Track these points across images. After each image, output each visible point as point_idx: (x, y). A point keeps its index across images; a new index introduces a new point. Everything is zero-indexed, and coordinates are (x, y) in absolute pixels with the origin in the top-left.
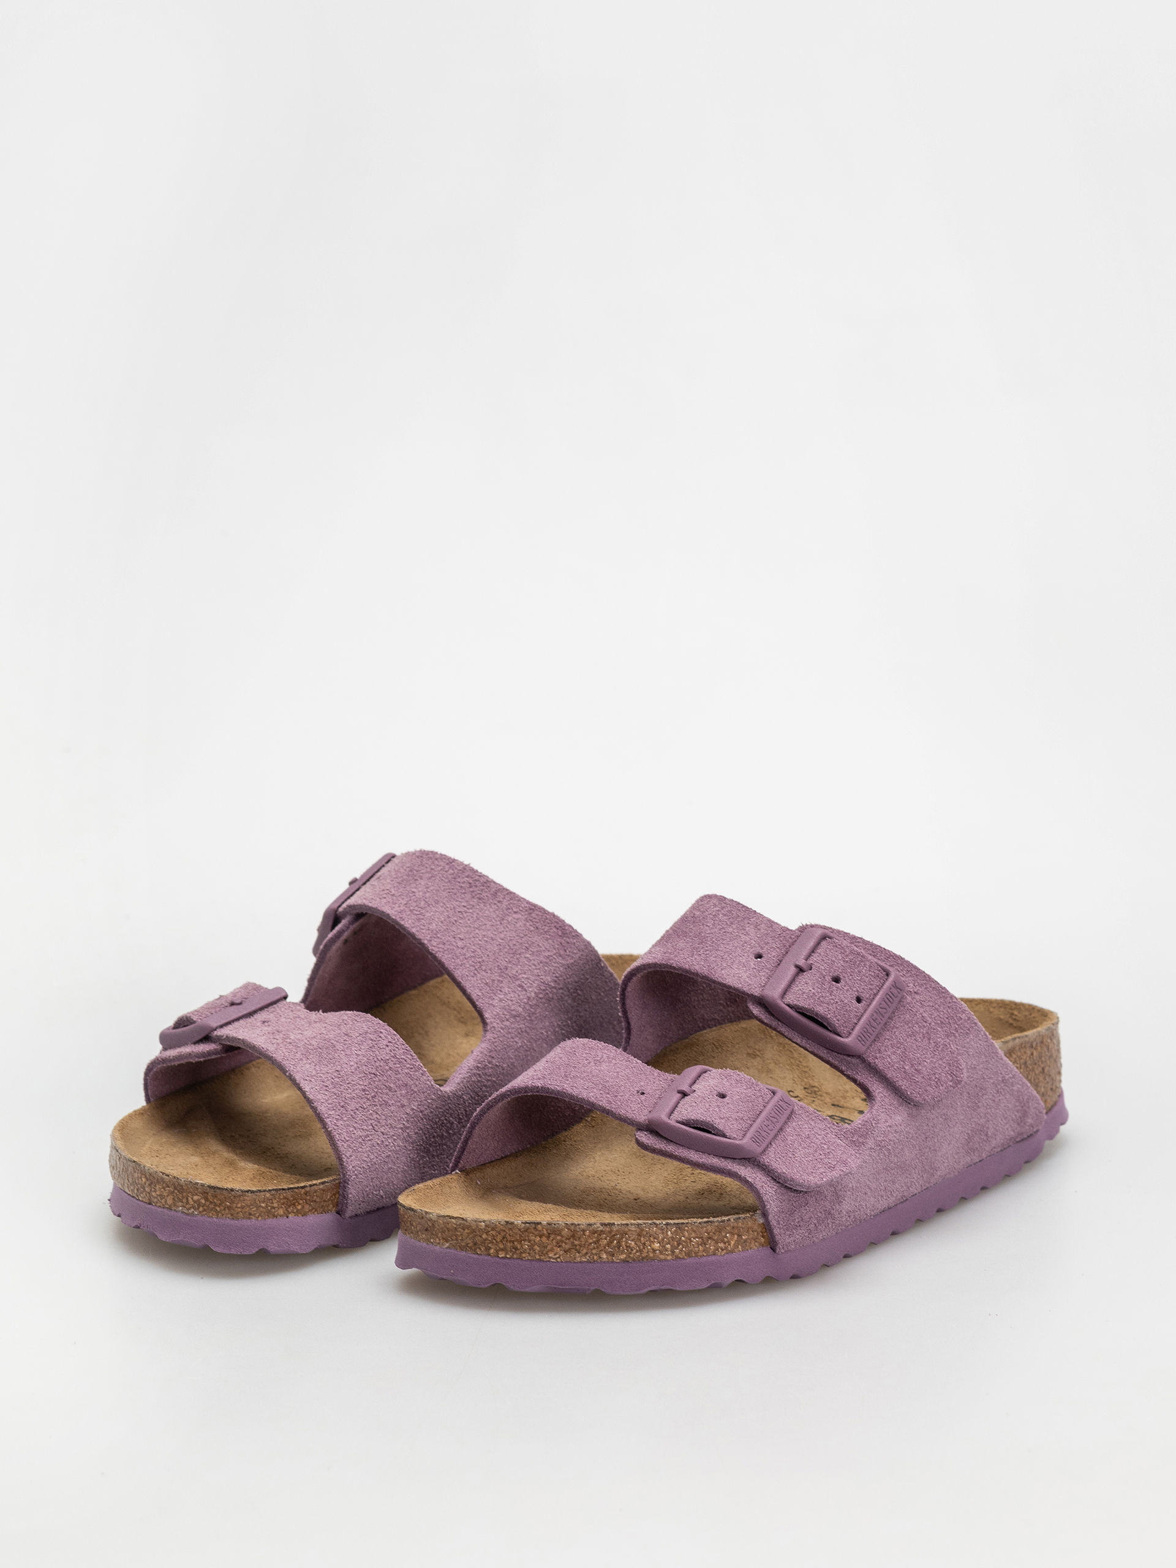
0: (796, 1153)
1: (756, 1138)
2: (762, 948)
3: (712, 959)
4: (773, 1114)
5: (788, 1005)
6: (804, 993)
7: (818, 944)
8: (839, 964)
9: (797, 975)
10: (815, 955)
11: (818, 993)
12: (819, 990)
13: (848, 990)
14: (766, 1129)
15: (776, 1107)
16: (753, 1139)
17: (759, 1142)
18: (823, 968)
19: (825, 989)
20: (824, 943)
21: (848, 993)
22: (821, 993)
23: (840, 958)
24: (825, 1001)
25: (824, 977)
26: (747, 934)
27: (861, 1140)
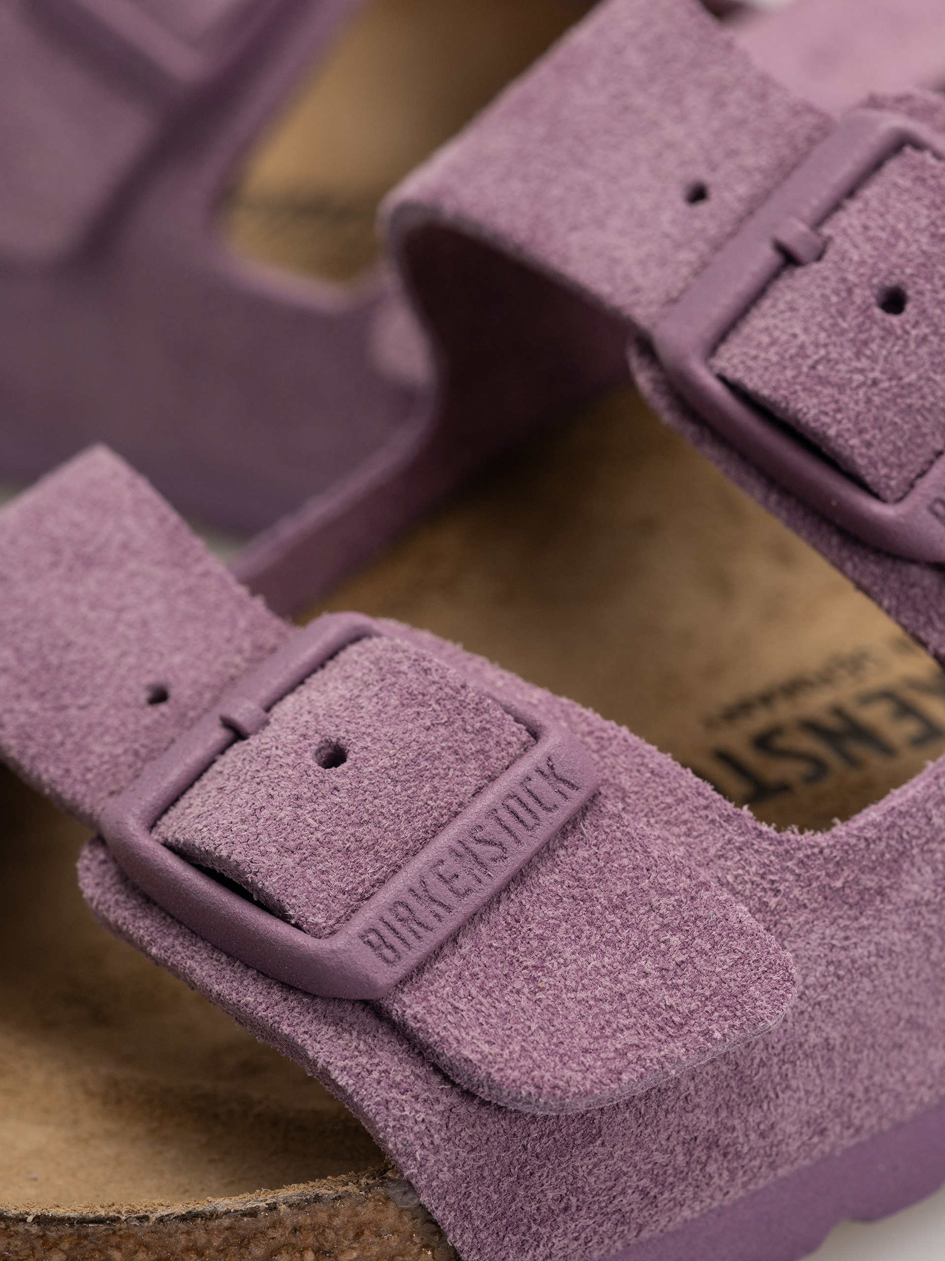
0: (550, 973)
1: (386, 932)
2: (713, 168)
3: (556, 191)
4: (492, 829)
5: (722, 379)
6: (773, 343)
7: (876, 166)
8: (914, 248)
9: (775, 275)
10: (854, 206)
11: (817, 345)
12: (822, 336)
13: (924, 339)
14: (440, 890)
15: (512, 803)
16: (372, 937)
17: (397, 944)
18: (856, 257)
19: (843, 332)
20: (893, 169)
21: (923, 351)
22: (826, 346)
23: (924, 222)
24: (834, 377)
25: (850, 291)
26: (682, 118)
27: (869, 881)
